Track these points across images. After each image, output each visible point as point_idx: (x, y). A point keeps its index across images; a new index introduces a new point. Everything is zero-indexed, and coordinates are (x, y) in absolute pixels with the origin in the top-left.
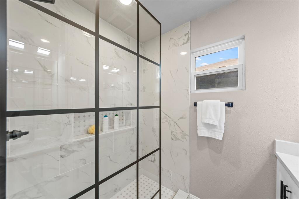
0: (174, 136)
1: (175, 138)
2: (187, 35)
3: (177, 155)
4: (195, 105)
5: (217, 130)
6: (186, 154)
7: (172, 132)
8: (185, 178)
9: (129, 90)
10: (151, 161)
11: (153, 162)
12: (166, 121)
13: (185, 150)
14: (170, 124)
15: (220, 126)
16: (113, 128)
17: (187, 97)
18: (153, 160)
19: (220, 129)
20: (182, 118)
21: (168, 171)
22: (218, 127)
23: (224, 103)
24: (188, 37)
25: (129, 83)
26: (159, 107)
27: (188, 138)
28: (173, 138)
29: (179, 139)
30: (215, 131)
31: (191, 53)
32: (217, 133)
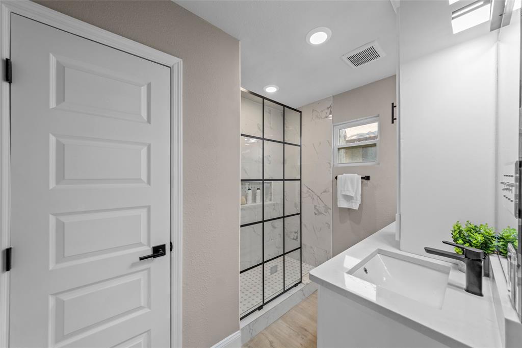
0: (317, 210)
1: (318, 213)
2: (329, 109)
3: (320, 230)
4: (336, 178)
5: (353, 201)
6: (329, 227)
7: (315, 206)
8: (328, 252)
9: (270, 163)
10: (294, 239)
11: (295, 240)
12: (309, 196)
13: (328, 224)
14: (313, 199)
15: (356, 198)
16: (255, 202)
17: (329, 171)
18: (295, 238)
19: (356, 200)
20: (325, 192)
21: (311, 247)
22: (355, 199)
23: (360, 176)
24: (331, 111)
25: (270, 156)
26: (300, 180)
27: (330, 211)
28: (316, 212)
29: (322, 213)
30: (352, 202)
31: (334, 126)
32: (354, 204)
